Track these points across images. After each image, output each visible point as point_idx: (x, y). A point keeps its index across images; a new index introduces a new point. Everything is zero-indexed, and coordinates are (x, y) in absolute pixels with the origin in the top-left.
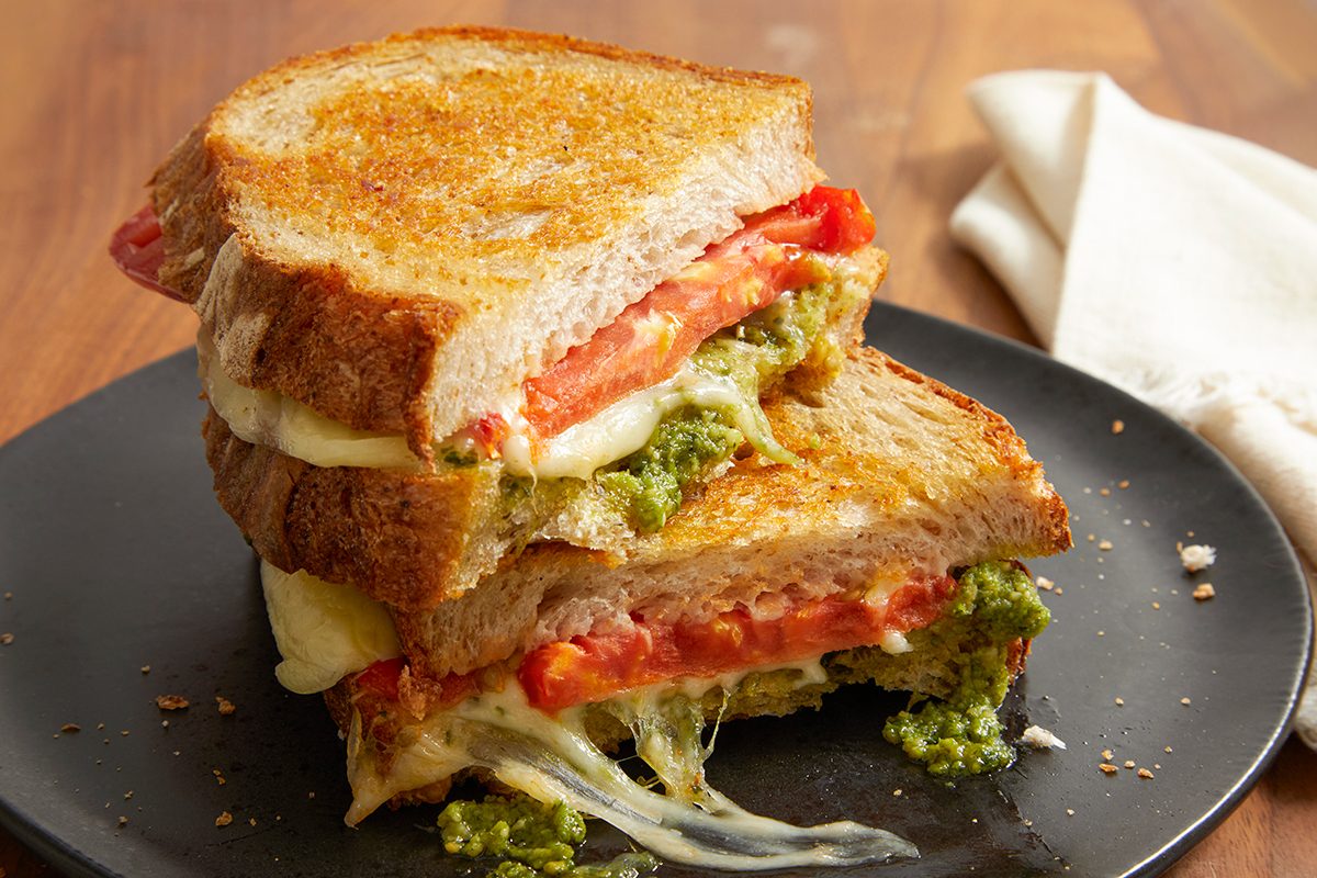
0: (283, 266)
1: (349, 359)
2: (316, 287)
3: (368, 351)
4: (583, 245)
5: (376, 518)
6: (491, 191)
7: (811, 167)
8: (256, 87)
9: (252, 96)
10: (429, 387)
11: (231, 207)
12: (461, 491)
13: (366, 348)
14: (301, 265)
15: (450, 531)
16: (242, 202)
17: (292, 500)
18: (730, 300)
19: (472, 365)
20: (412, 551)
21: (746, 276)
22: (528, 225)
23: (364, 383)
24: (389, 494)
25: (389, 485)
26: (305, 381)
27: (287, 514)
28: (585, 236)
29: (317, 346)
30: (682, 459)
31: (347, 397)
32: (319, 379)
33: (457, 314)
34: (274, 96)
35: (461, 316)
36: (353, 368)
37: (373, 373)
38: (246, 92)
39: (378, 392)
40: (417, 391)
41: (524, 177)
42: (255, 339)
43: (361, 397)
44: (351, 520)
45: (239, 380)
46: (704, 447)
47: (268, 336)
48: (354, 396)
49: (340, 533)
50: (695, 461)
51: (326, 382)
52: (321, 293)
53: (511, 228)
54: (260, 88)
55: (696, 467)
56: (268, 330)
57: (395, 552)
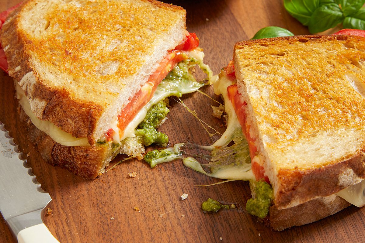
0: (49, 88)
1: (71, 118)
2: (59, 95)
3: (77, 117)
4: (130, 76)
5: (79, 157)
6: (102, 54)
7: (185, 32)
8: (28, 7)
9: (27, 10)
10: (95, 131)
11: (29, 60)
12: (102, 151)
13: (76, 116)
14: (54, 88)
15: (99, 160)
16: (33, 59)
17: (53, 148)
18: (164, 73)
19: (105, 120)
20: (89, 165)
21: (167, 64)
22: (114, 68)
23: (76, 125)
24: (83, 152)
25: (83, 150)
26: (58, 121)
27: (52, 151)
28: (131, 73)
29: (61, 112)
30: (154, 121)
31: (71, 128)
32: (62, 122)
33: (101, 110)
34: (33, 10)
35: (103, 111)
36: (72, 121)
37: (78, 123)
38: (25, 9)
39: (80, 128)
40: (92, 132)
41: (110, 48)
42: (43, 108)
43: (75, 129)
44: (71, 156)
45: (38, 118)
46: (159, 116)
47: (46, 107)
48: (72, 128)
49: (68, 158)
50: (157, 121)
51: (64, 123)
52: (61, 97)
53: (109, 69)
54: (29, 8)
55: (158, 122)
56: (46, 106)
57: (84, 165)
